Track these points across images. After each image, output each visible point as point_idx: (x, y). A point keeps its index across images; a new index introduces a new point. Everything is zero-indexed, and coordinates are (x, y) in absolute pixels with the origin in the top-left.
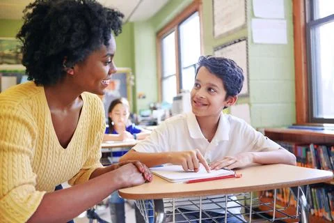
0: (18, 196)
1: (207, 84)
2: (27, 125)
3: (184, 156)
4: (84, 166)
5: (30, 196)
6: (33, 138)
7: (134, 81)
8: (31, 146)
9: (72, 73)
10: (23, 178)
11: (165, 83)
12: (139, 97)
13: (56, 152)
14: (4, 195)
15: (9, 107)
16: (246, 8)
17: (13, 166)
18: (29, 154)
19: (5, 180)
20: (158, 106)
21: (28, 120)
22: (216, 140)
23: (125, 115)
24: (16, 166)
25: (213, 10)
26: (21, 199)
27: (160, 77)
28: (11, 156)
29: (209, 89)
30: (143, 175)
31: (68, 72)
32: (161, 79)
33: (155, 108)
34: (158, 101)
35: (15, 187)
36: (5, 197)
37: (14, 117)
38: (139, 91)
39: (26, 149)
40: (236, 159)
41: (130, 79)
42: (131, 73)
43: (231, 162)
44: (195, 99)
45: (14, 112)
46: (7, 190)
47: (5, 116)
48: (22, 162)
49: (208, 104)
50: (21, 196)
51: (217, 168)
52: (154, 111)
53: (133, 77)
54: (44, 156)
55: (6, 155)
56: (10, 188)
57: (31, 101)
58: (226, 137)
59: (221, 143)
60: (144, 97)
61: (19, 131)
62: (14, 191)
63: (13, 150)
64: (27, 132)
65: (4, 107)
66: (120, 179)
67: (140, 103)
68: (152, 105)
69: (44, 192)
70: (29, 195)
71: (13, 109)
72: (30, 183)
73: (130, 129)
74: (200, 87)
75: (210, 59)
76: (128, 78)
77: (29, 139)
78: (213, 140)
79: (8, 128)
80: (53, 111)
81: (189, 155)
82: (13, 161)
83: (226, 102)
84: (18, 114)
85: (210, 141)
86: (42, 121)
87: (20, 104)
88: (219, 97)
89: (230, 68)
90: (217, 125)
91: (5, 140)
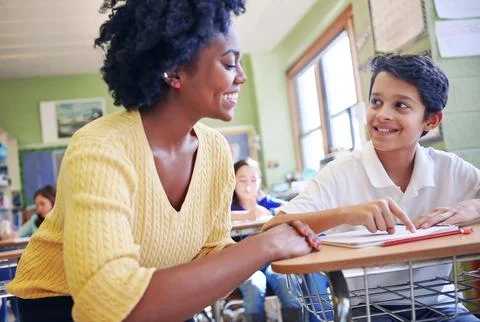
0: (114, 274)
1: (394, 97)
2: (121, 169)
3: (367, 208)
4: (208, 242)
5: (132, 275)
6: (132, 191)
7: (260, 143)
8: (128, 202)
9: (178, 86)
10: (121, 248)
11: (306, 141)
12: (269, 166)
13: (165, 217)
14: (93, 274)
15: (93, 145)
16: (423, 7)
17: (104, 230)
18: (127, 213)
19: (93, 251)
20: (298, 176)
21: (122, 162)
22: (414, 187)
23: (254, 181)
24: (108, 230)
25: (371, 19)
26: (120, 279)
27: (297, 135)
28: (100, 215)
29: (398, 105)
30: (307, 240)
31: (172, 84)
32: (299, 136)
33: (293, 180)
34: (297, 169)
35: (108, 261)
36: (94, 278)
37: (102, 158)
38: (268, 157)
39: (122, 205)
40: (455, 210)
41: (254, 141)
42: (254, 132)
43: (446, 215)
44: (375, 124)
45: (101, 151)
46: (97, 266)
47: (88, 157)
48: (117, 224)
49: (400, 129)
50: (119, 274)
51: (426, 225)
52: (294, 184)
53: (257, 138)
54: (147, 222)
55: (93, 214)
56: (101, 263)
57: (124, 137)
58: (431, 182)
59: (422, 191)
60: (276, 166)
61: (110, 178)
62: (107, 267)
63: (103, 207)
64: (121, 179)
65: (86, 145)
66: (272, 246)
67: (271, 174)
68: (289, 177)
69: (153, 270)
70: (131, 272)
71: (100, 147)
72: (131, 256)
73: (264, 203)
74: (382, 103)
75: (393, 58)
76: (250, 140)
77: (125, 192)
78: (409, 188)
79: (93, 175)
80: (157, 154)
81: (377, 207)
82: (103, 222)
83: (426, 124)
84: (107, 154)
85: (404, 190)
86: (142, 166)
87: (109, 140)
88: (414, 116)
89: (426, 67)
90: (412, 165)
91: (90, 192)
